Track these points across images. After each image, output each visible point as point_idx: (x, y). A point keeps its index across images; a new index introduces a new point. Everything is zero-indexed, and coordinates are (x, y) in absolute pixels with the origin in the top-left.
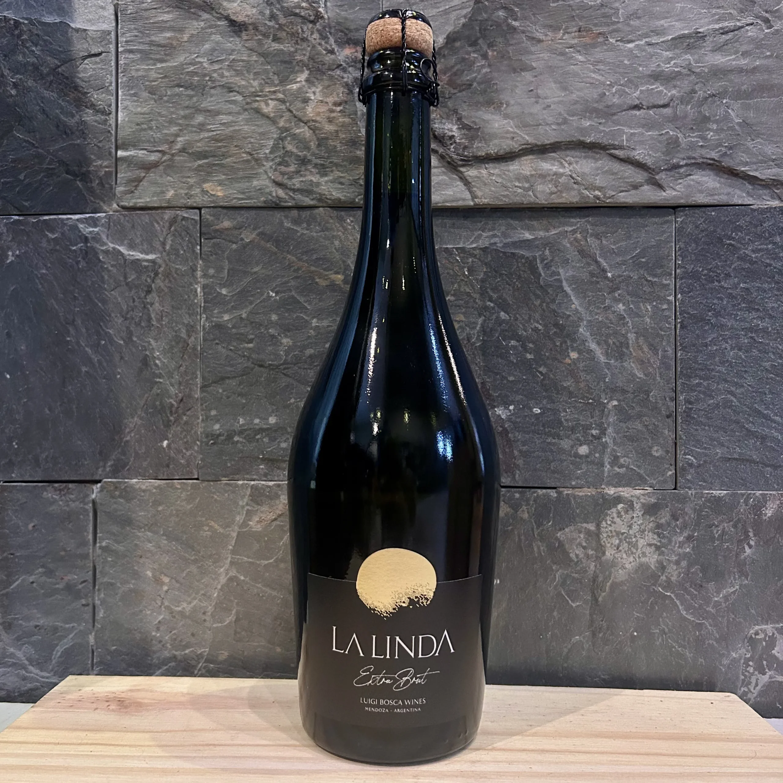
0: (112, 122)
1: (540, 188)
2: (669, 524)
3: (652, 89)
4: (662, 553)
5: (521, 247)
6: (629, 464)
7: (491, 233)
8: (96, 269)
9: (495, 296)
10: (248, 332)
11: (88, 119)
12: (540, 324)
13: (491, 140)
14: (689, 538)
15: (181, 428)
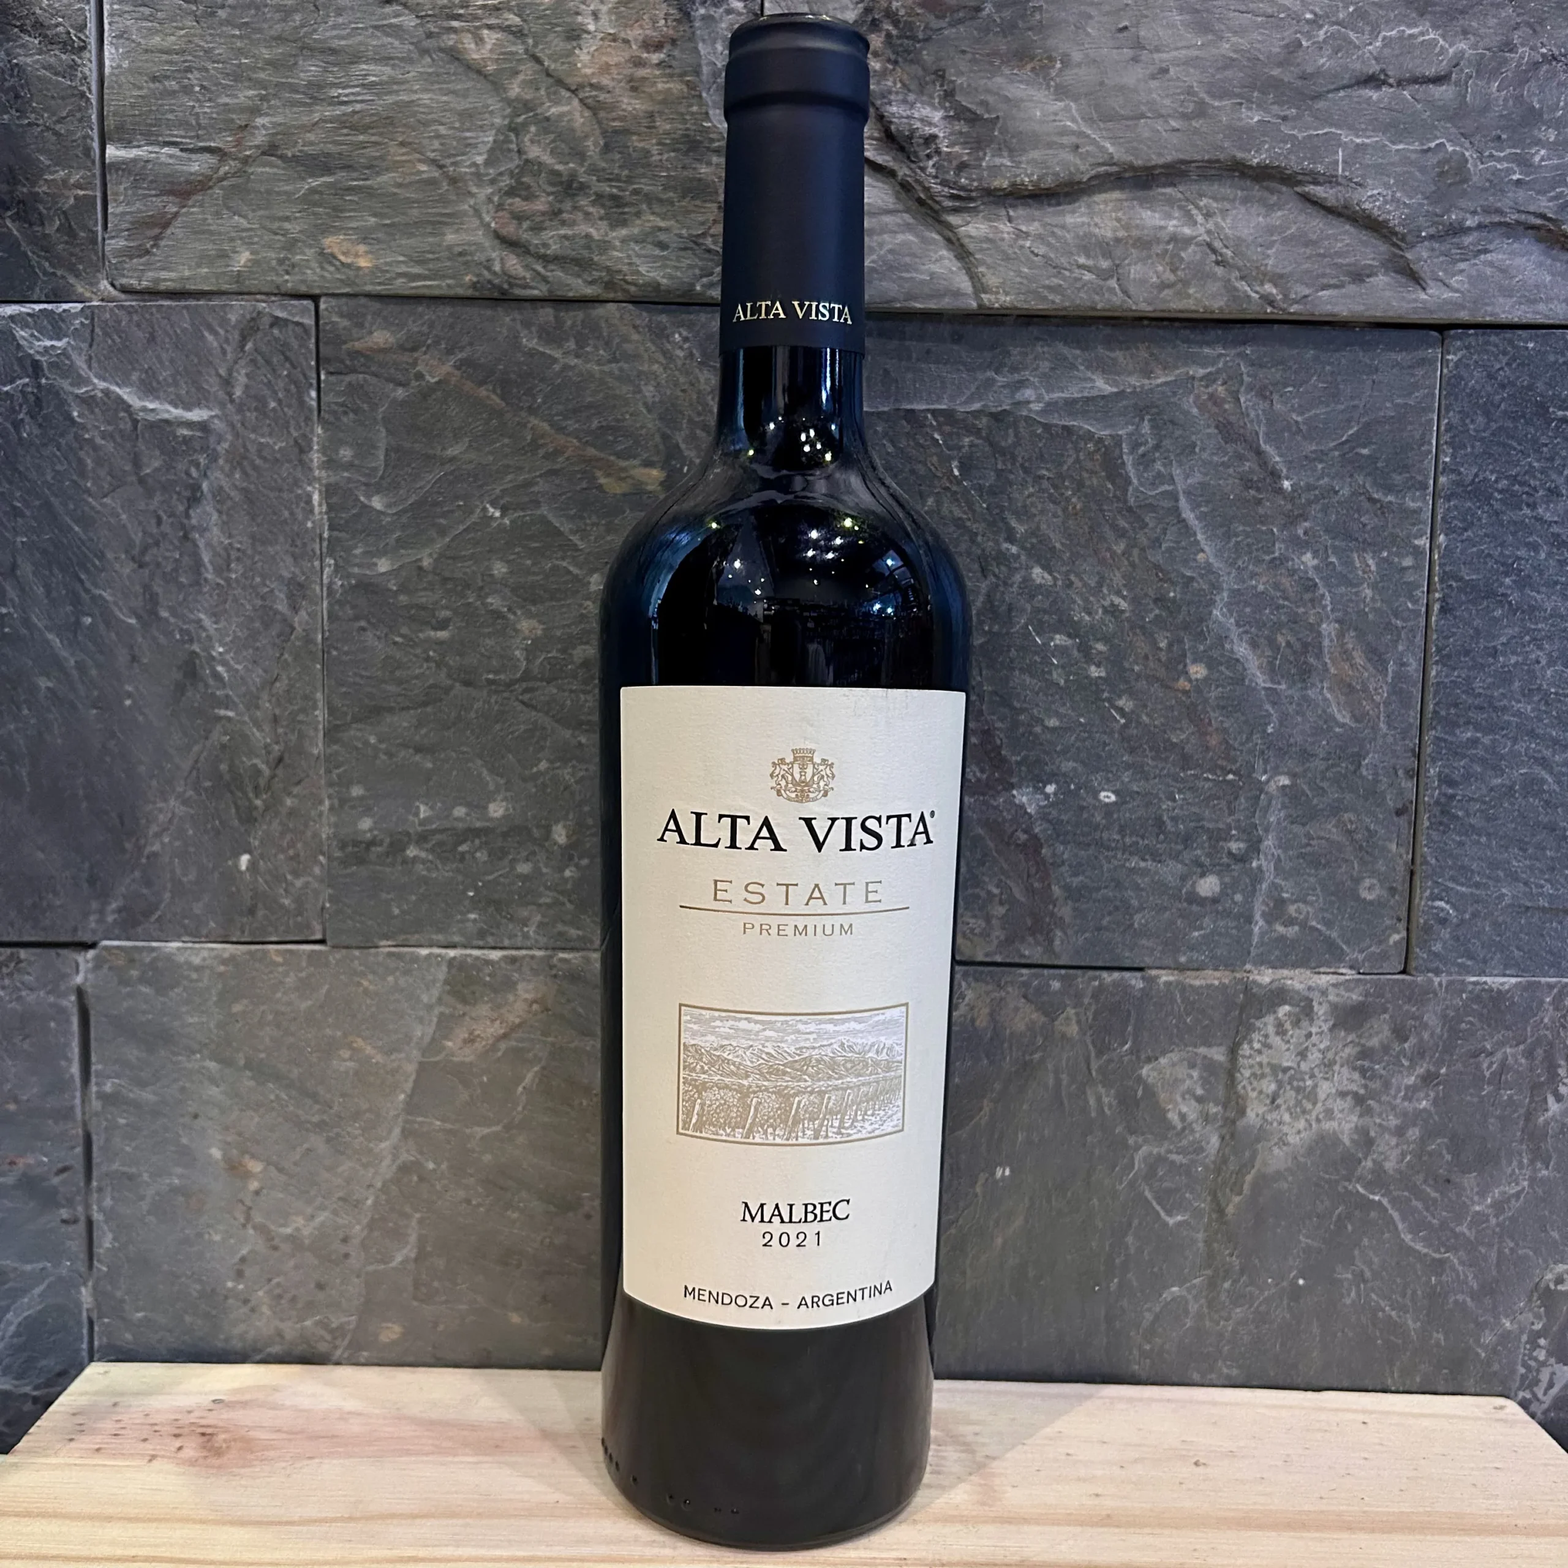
0: (90, 70)
1: (1135, 271)
2: (1386, 1048)
3: (1411, 36)
4: (1368, 1112)
5: (1084, 414)
6: (1307, 918)
7: (1016, 377)
8: (63, 441)
9: (1021, 529)
10: (437, 602)
11: (29, 60)
12: (1124, 598)
13: (1025, 151)
14: (1428, 1079)
15: (281, 823)
